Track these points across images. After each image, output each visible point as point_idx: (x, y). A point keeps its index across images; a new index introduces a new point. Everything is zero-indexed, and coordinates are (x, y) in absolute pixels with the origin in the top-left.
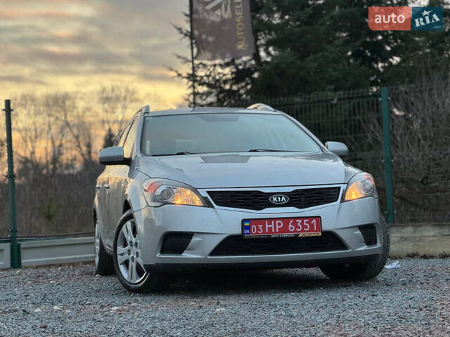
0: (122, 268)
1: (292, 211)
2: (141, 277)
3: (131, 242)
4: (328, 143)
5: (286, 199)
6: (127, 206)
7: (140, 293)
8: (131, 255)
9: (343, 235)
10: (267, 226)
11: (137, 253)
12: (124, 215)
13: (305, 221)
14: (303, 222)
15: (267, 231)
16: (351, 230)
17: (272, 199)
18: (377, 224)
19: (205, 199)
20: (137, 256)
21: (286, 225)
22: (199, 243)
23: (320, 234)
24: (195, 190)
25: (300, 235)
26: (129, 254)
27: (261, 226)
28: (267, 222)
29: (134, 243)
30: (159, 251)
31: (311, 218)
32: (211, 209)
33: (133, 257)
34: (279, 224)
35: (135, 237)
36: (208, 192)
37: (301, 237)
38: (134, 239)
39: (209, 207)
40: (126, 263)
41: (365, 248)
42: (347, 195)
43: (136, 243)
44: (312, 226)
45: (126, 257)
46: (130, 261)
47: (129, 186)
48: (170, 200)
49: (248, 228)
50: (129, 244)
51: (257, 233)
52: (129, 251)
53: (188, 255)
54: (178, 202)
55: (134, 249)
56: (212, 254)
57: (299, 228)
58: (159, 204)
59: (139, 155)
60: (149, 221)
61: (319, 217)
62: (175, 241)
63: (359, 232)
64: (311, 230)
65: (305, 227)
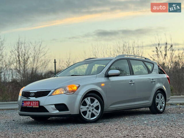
9: (46, 107)
23: (38, 107)
31: (36, 101)
49: (23, 103)
51: (25, 105)
56: (21, 111)
61: (39, 101)
63: (54, 106)
64: (36, 105)
65: (35, 104)
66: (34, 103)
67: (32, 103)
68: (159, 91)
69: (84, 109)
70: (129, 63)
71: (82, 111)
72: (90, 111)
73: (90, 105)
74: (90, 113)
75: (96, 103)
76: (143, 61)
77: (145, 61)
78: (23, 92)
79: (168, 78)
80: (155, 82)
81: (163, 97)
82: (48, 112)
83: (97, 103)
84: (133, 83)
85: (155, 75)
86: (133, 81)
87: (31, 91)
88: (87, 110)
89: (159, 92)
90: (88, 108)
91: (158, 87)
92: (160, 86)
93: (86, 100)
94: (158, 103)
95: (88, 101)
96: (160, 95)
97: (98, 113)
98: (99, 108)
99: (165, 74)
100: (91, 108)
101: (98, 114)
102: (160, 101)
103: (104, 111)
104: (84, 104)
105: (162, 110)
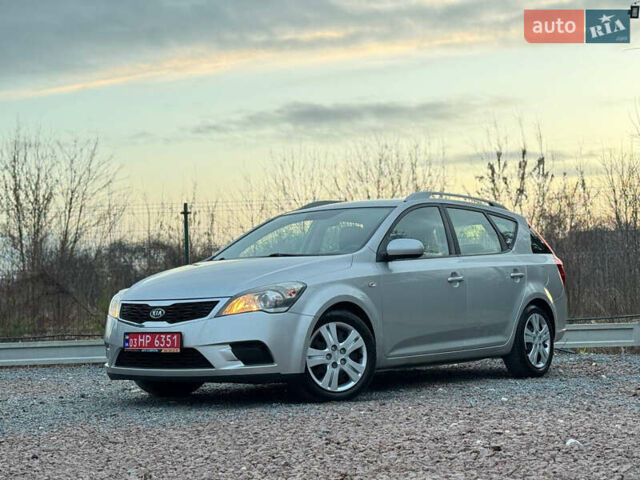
5: (162, 313)
9: (207, 353)
10: (140, 340)
13: (168, 336)
15: (139, 345)
17: (152, 314)
21: (153, 341)
23: (179, 351)
25: (163, 351)
27: (136, 340)
28: (139, 336)
31: (173, 334)
32: (117, 321)
34: (148, 338)
41: (239, 365)
44: (173, 341)
49: (128, 341)
51: (133, 347)
61: (180, 333)
63: (228, 350)
64: (172, 346)
65: (167, 342)
66: (165, 339)
67: (160, 339)
68: (533, 307)
69: (318, 357)
70: (445, 220)
71: (311, 363)
72: (334, 365)
73: (335, 346)
74: (336, 371)
75: (354, 340)
76: (486, 213)
77: (490, 213)
78: (123, 305)
79: (559, 266)
80: (521, 277)
81: (545, 326)
82: (211, 366)
83: (356, 339)
84: (460, 281)
85: (520, 259)
86: (458, 273)
87: (151, 304)
88: (327, 361)
89: (533, 311)
90: (329, 355)
91: (530, 296)
92: (535, 291)
93: (323, 330)
94: (530, 345)
95: (329, 333)
96: (535, 318)
97: (358, 372)
98: (362, 356)
99: (551, 253)
100: (338, 357)
101: (360, 375)
102: (537, 336)
103: (377, 366)
104: (318, 342)
105: (541, 365)
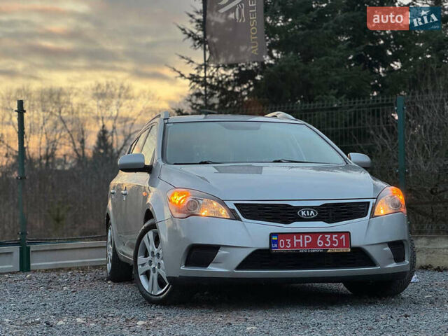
0: (142, 279)
1: (320, 226)
2: (163, 288)
3: (153, 252)
4: (351, 154)
5: (315, 213)
6: (149, 215)
7: (161, 305)
8: (153, 266)
9: (372, 251)
10: (295, 241)
11: (159, 264)
12: (146, 225)
13: (334, 236)
14: (332, 237)
15: (295, 246)
16: (379, 246)
17: (300, 213)
18: (405, 240)
19: (232, 211)
20: (159, 267)
21: (315, 240)
22: (225, 256)
23: (349, 250)
24: (222, 203)
25: (329, 251)
26: (151, 265)
27: (289, 240)
28: (295, 237)
29: (155, 254)
30: (183, 263)
31: (340, 233)
32: (238, 222)
33: (154, 268)
34: (308, 239)
35: (157, 248)
36: (235, 204)
37: (329, 253)
38: (156, 250)
39: (236, 220)
40: (147, 274)
41: (394, 265)
42: (376, 210)
43: (158, 254)
44: (341, 241)
45: (147, 267)
46: (152, 272)
47: (151, 195)
48: (196, 212)
49: (276, 242)
50: (150, 254)
51: (285, 247)
52: (150, 262)
53: (213, 269)
54: (203, 214)
55: (156, 260)
56: (239, 268)
57: (328, 243)
58: (185, 215)
59: (161, 163)
60: (173, 232)
61: (348, 232)
62: (201, 253)
66: (331, 239)
